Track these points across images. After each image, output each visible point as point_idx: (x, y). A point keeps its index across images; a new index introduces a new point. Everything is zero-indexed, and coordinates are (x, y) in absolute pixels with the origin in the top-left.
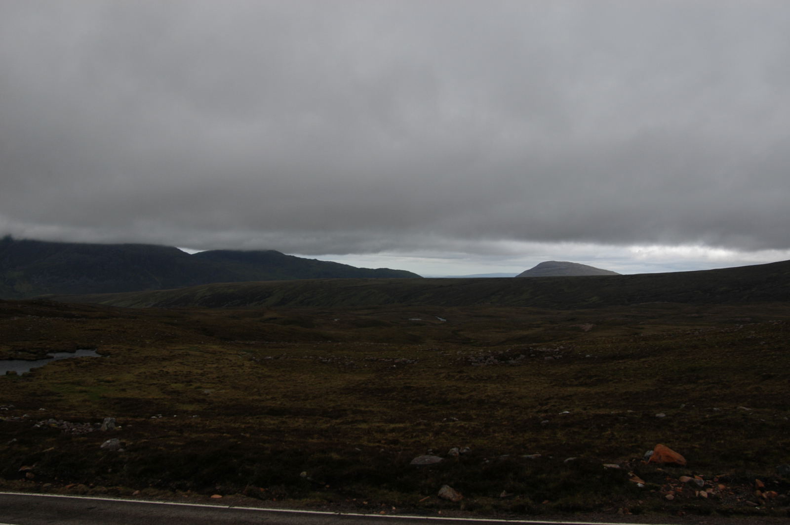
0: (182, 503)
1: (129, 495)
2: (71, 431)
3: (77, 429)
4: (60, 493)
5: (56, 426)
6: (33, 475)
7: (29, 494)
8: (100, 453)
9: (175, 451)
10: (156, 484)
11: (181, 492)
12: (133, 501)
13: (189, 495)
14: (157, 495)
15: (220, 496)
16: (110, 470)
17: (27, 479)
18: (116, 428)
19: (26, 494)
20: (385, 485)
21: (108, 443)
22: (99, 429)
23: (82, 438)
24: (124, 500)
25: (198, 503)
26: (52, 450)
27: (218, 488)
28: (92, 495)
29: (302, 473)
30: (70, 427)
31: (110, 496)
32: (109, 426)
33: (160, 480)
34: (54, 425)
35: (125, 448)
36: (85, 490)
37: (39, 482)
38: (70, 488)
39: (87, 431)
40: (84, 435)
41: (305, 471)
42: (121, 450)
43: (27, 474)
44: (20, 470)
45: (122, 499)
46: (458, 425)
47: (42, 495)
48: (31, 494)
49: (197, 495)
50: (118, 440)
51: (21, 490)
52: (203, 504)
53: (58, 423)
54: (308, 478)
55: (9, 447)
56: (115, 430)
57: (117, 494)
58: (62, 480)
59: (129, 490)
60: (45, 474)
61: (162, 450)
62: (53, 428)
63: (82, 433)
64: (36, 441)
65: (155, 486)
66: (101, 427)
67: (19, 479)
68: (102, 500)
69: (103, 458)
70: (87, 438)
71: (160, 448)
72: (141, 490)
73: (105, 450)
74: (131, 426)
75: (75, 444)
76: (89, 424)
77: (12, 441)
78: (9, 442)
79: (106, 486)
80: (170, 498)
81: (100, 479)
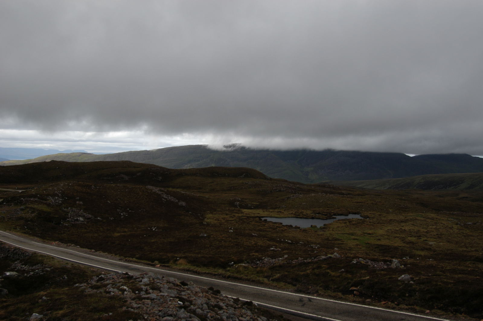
1: (422, 312)
2: (374, 267)
3: (377, 266)
4: (378, 307)
5: (365, 263)
6: (358, 293)
7: (360, 305)
8: (399, 283)
9: (449, 286)
10: (439, 307)
11: (459, 315)
12: (428, 317)
13: (465, 317)
14: (443, 315)
16: (407, 295)
18: (401, 267)
19: (358, 305)
21: (403, 277)
22: (390, 267)
23: (382, 272)
24: (422, 316)
26: (368, 279)
28: (399, 310)
30: (373, 264)
31: (409, 312)
32: (397, 265)
33: (442, 305)
34: (362, 262)
35: (414, 281)
36: (394, 306)
37: (363, 297)
38: (385, 304)
39: (384, 267)
40: (382, 270)
42: (412, 282)
43: (355, 292)
44: (351, 289)
45: (420, 315)
47: (368, 307)
49: (471, 318)
50: (409, 276)
51: (354, 302)
53: (365, 261)
55: (340, 274)
56: (400, 268)
57: (415, 311)
58: (377, 298)
59: (422, 309)
60: (366, 293)
61: (440, 285)
62: (363, 264)
63: (381, 268)
64: (355, 271)
65: (440, 309)
66: (391, 265)
67: (349, 295)
68: (408, 315)
69: (402, 286)
70: (385, 272)
71: (439, 283)
72: (430, 310)
73: (402, 281)
74: (409, 266)
75: (380, 275)
76: (382, 262)
77: (341, 270)
78: (340, 271)
79: (407, 305)
80: (452, 318)
81: (401, 300)
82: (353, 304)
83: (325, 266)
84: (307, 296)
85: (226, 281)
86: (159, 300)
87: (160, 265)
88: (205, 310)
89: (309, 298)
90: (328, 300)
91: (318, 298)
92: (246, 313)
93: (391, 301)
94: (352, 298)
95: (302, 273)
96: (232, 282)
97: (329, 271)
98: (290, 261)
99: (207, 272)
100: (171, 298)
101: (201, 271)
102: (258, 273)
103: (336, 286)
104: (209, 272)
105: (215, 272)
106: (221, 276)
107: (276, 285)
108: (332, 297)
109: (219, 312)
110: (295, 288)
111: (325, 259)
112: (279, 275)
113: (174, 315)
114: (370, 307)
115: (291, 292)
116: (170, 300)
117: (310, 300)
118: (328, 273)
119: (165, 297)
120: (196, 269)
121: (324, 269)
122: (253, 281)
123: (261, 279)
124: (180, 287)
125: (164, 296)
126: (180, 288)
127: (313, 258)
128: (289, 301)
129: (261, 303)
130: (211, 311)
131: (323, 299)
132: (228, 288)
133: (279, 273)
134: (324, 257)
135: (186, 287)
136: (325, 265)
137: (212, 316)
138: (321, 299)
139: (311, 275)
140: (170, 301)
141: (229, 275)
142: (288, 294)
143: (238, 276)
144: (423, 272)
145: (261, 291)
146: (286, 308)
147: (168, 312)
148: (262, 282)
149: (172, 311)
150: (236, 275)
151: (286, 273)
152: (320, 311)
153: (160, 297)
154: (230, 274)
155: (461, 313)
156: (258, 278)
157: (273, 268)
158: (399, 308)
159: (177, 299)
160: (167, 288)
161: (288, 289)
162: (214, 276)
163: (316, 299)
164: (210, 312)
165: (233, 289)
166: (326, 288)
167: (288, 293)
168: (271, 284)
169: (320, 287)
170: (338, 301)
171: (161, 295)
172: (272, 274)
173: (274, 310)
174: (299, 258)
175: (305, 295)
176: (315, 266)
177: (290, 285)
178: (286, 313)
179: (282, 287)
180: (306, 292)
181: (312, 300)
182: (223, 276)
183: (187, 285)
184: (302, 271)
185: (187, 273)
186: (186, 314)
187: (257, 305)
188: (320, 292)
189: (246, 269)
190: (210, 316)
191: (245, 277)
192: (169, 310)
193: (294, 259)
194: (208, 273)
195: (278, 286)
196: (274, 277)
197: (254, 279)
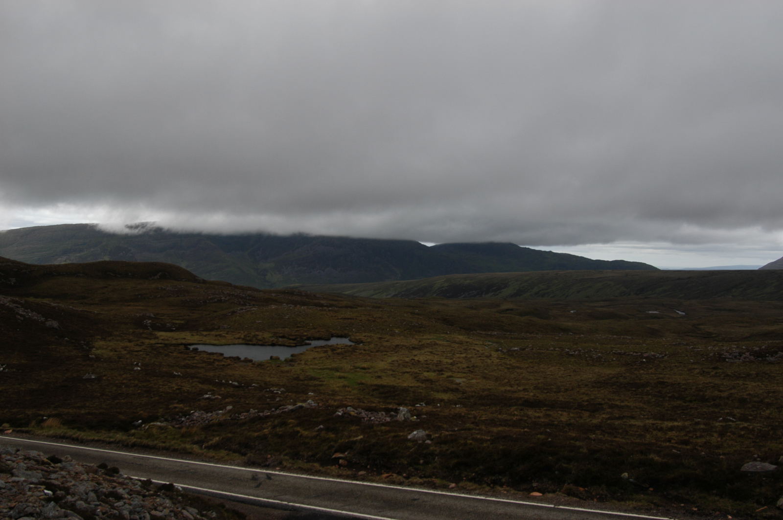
0: (504, 499)
1: (445, 487)
2: (370, 420)
3: (375, 418)
4: (377, 482)
5: (356, 415)
6: (346, 462)
7: (348, 481)
8: (410, 444)
9: (485, 445)
10: (470, 477)
11: (499, 488)
12: (453, 494)
13: (507, 491)
14: (475, 489)
15: (541, 494)
16: (421, 461)
17: (340, 466)
18: (411, 418)
19: (346, 481)
20: (715, 492)
21: (415, 435)
22: (395, 419)
23: (383, 428)
24: (444, 493)
25: (521, 500)
26: (361, 439)
27: (535, 485)
28: (409, 486)
29: (623, 475)
30: (369, 416)
31: (425, 487)
32: (406, 416)
33: (474, 474)
34: (352, 413)
35: (432, 440)
36: (402, 480)
37: (353, 468)
38: (387, 477)
39: (385, 420)
40: (383, 425)
41: (627, 472)
42: (428, 442)
43: (341, 461)
44: (334, 456)
45: (441, 492)
46: (741, 426)
47: (361, 483)
48: (351, 482)
49: (516, 492)
50: (424, 432)
51: (339, 476)
52: (526, 501)
53: (356, 411)
54: (631, 480)
55: (317, 433)
56: (411, 421)
57: (433, 486)
58: (375, 469)
59: (445, 482)
60: (358, 462)
61: (471, 444)
62: (354, 416)
63: (381, 422)
64: (341, 428)
65: (471, 480)
66: (397, 416)
67: (332, 465)
68: (423, 492)
69: (413, 449)
70: (387, 428)
71: (469, 442)
72: (457, 483)
73: (414, 441)
74: (425, 416)
75: (379, 433)
76: (384, 413)
77: (319, 427)
78: (317, 428)
79: (421, 477)
80: (489, 493)
81: (412, 470)
82: (338, 480)
83: (293, 421)
84: (264, 471)
85: (130, 452)
86: (10, 489)
87: (13, 431)
88: (91, 503)
89: (267, 475)
90: (298, 475)
91: (281, 473)
92: (164, 503)
93: (397, 471)
94: (337, 471)
95: (256, 434)
96: (139, 453)
97: (298, 429)
98: (237, 415)
99: (96, 438)
100: (32, 486)
101: (85, 437)
102: (183, 436)
103: (310, 453)
104: (100, 438)
105: (110, 437)
106: (121, 445)
107: (214, 454)
108: (305, 470)
109: (116, 505)
110: (245, 458)
111: (292, 411)
112: (217, 438)
113: (37, 513)
114: (365, 483)
115: (238, 465)
116: (30, 489)
117: (269, 476)
118: (298, 432)
119: (20, 483)
120: (77, 435)
121: (291, 425)
122: (175, 450)
123: (188, 446)
124: (47, 465)
125: (18, 482)
126: (48, 467)
127: (273, 409)
128: (234, 481)
129: (189, 485)
130: (102, 503)
131: (291, 475)
132: (133, 463)
133: (218, 435)
134: (290, 407)
135: (59, 465)
136: (293, 419)
137: (104, 511)
138: (287, 474)
139: (270, 436)
140: (29, 491)
141: (134, 442)
142: (234, 469)
143: (151, 443)
144: (445, 426)
145: (188, 466)
146: (230, 492)
147: (26, 509)
148: (190, 450)
149: (34, 507)
150: (145, 441)
151: (230, 435)
152: (286, 494)
153: (11, 484)
154: (135, 440)
155: (501, 485)
156: (183, 445)
157: (208, 428)
158: (410, 483)
159: (43, 487)
160: (25, 468)
161: (234, 461)
162: (108, 445)
163: (279, 474)
164: (100, 505)
165: (140, 464)
166: (296, 456)
167: (233, 467)
168: (205, 454)
169: (286, 455)
170: (314, 476)
171: (14, 482)
172: (206, 437)
173: (210, 496)
174: (251, 410)
175: (261, 470)
176: (276, 422)
177: (237, 454)
178: (230, 500)
179: (223, 458)
180: (262, 465)
181: (272, 477)
182: (123, 445)
183: (60, 461)
184: (255, 431)
185: (62, 442)
186: (58, 511)
187: (181, 489)
188: (285, 463)
189: (163, 431)
190: (101, 511)
191: (161, 444)
192: (28, 506)
193: (243, 412)
194: (98, 441)
195: (217, 457)
196: (210, 443)
197: (177, 447)
